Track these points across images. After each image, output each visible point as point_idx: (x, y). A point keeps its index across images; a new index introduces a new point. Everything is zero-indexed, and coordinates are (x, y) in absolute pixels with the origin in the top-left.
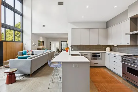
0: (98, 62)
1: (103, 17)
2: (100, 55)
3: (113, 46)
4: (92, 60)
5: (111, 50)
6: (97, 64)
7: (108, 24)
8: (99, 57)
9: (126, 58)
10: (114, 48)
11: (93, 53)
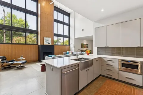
2: (139, 65)
6: (133, 79)
11: (122, 61)
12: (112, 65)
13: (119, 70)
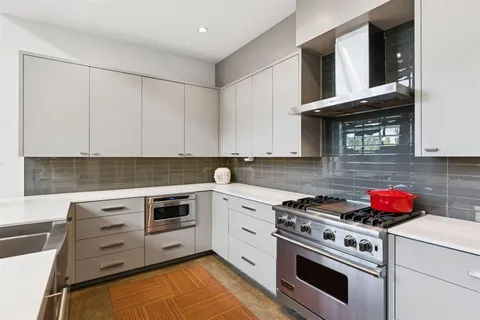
0: (183, 239)
1: (204, 30)
2: (191, 203)
3: (241, 160)
4: (152, 233)
5: (233, 179)
6: (178, 246)
7: (221, 73)
8: (187, 213)
9: (291, 215)
10: (244, 169)
11: (155, 200)
12: (122, 225)
13: (146, 234)
